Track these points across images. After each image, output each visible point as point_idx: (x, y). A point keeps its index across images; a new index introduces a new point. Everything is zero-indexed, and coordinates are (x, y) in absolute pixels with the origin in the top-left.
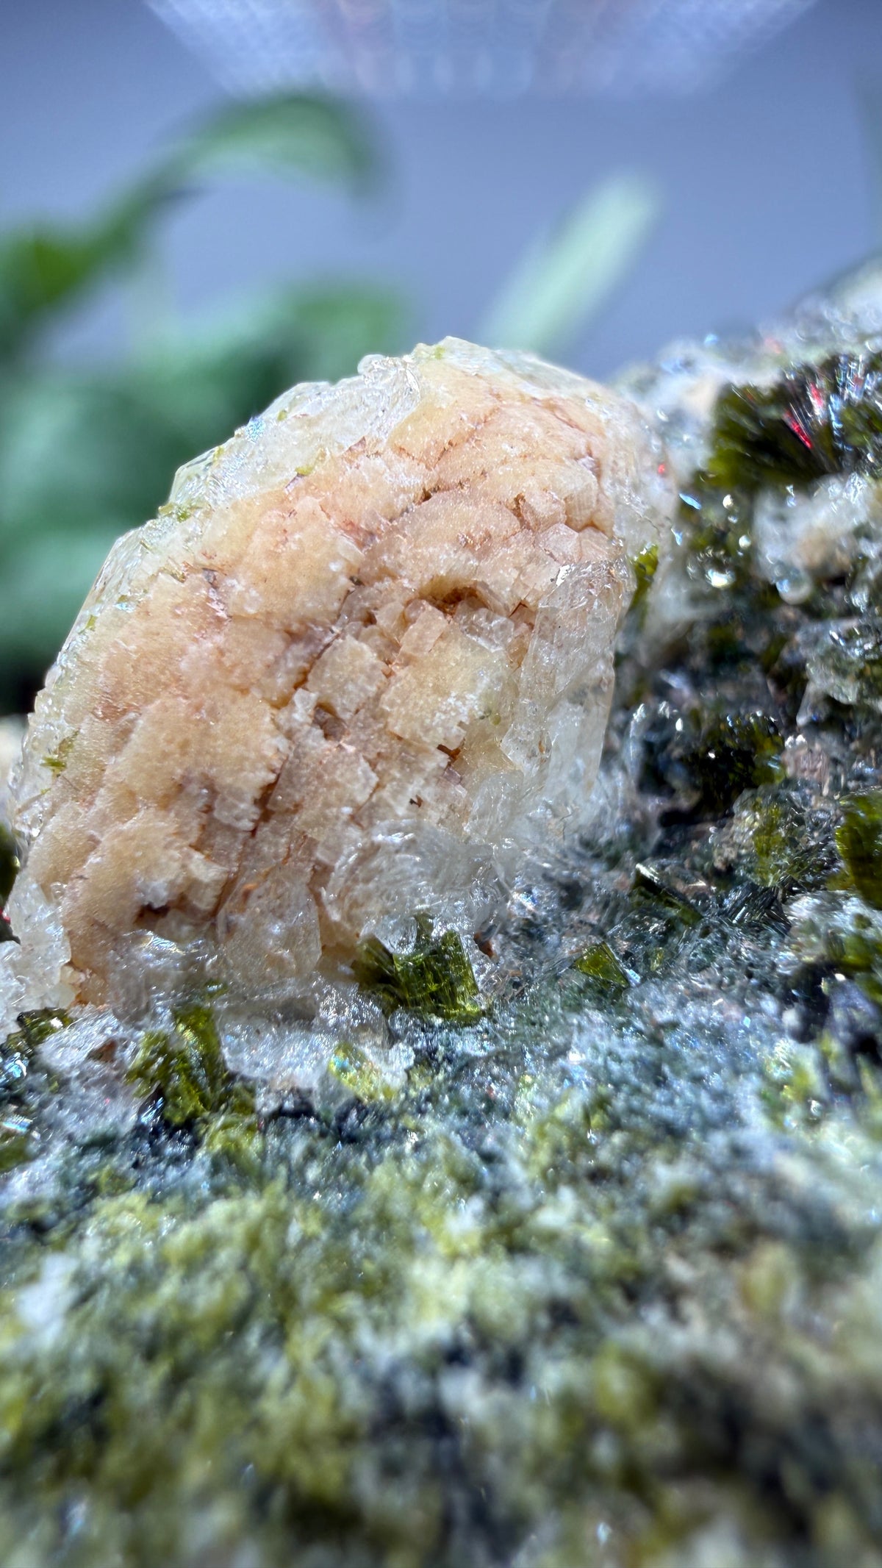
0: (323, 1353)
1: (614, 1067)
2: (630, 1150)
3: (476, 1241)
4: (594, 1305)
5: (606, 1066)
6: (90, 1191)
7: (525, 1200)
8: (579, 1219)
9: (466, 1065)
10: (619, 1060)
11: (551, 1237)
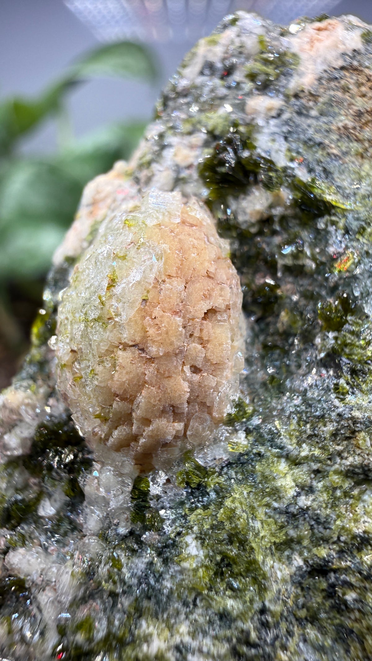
0: (266, 513)
1: (298, 409)
2: (313, 428)
3: (287, 468)
4: (324, 466)
5: (296, 410)
6: (185, 517)
7: (295, 453)
8: (310, 450)
9: (258, 428)
10: (298, 406)
11: (306, 457)
